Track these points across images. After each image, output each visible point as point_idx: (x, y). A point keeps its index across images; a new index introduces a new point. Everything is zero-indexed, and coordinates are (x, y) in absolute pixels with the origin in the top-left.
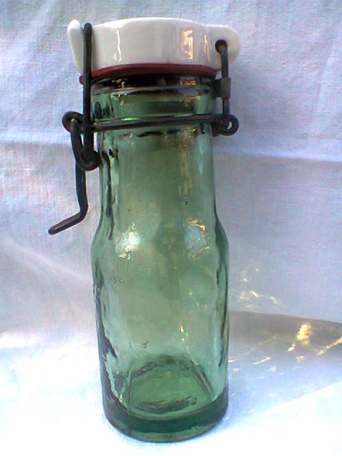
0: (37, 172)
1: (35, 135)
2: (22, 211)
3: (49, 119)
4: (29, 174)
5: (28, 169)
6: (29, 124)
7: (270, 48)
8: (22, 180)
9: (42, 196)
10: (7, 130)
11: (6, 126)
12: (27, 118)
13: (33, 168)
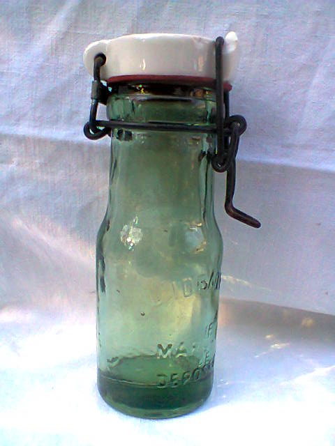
0: (46, 164)
1: (45, 132)
2: (31, 198)
3: (58, 117)
4: (38, 166)
5: (38, 161)
6: (40, 122)
7: (264, 65)
10: (19, 124)
11: (18, 120)
12: (38, 115)
13: (42, 160)
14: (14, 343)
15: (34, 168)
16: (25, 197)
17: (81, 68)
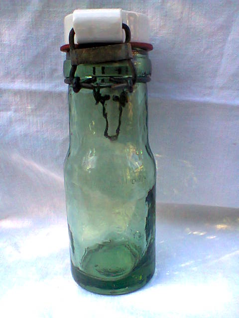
0: (36, 110)
1: (34, 86)
2: (26, 135)
3: (42, 74)
4: (30, 111)
5: (30, 107)
6: (29, 78)
7: (190, 28)
8: (26, 115)
9: (39, 125)
10: (15, 81)
11: (14, 79)
12: (28, 73)
13: (33, 107)
14: (15, 244)
15: (27, 113)
16: (21, 135)
17: (55, 37)
